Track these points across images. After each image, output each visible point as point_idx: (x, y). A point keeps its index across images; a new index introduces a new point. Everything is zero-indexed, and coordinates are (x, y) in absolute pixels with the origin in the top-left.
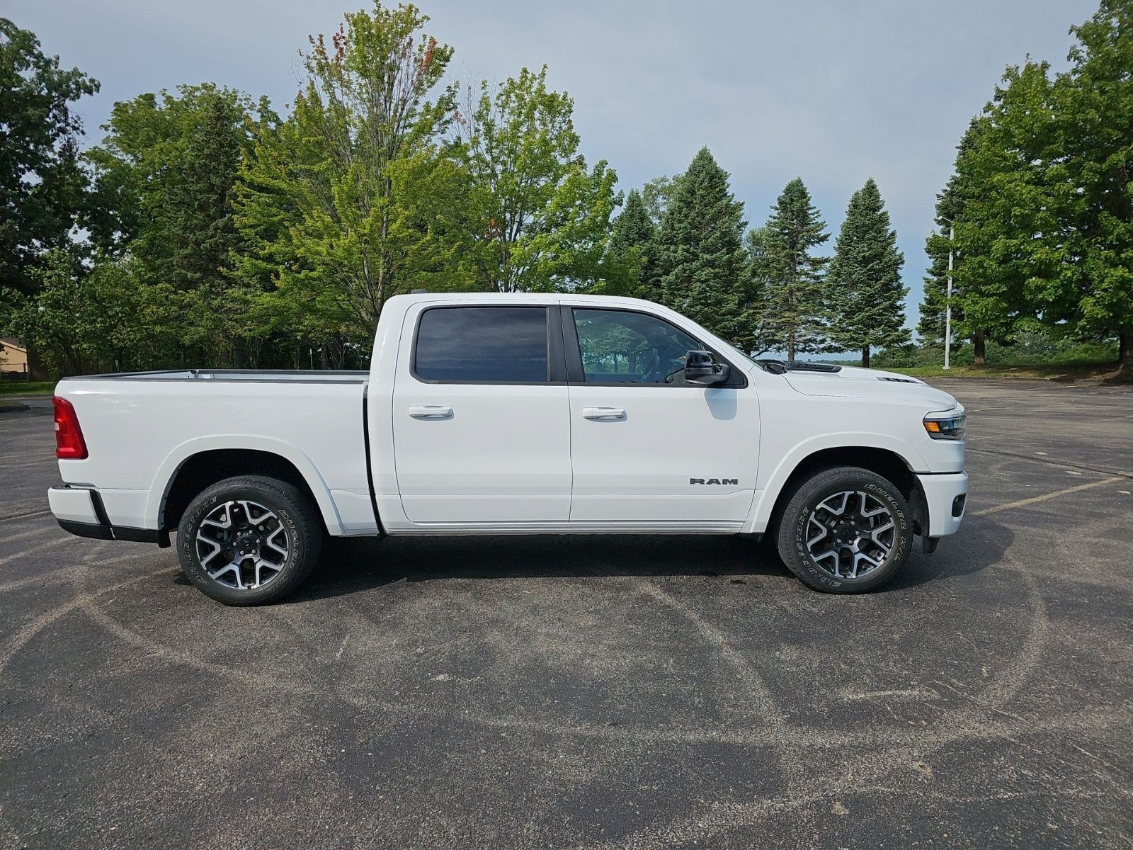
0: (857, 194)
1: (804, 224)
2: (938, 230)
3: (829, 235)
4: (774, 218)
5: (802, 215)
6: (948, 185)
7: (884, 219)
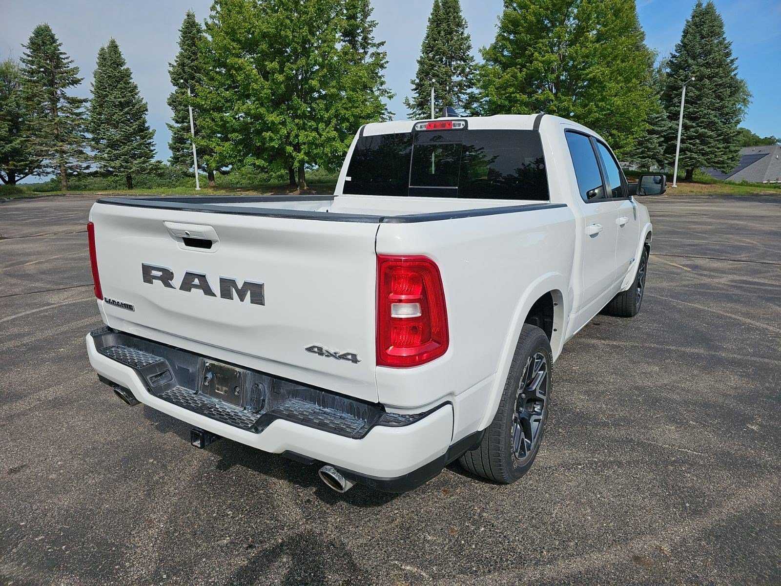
0: (103, 49)
1: (57, 66)
2: (174, 89)
3: (82, 79)
4: (29, 56)
5: (55, 58)
6: (177, 57)
7: (127, 74)
